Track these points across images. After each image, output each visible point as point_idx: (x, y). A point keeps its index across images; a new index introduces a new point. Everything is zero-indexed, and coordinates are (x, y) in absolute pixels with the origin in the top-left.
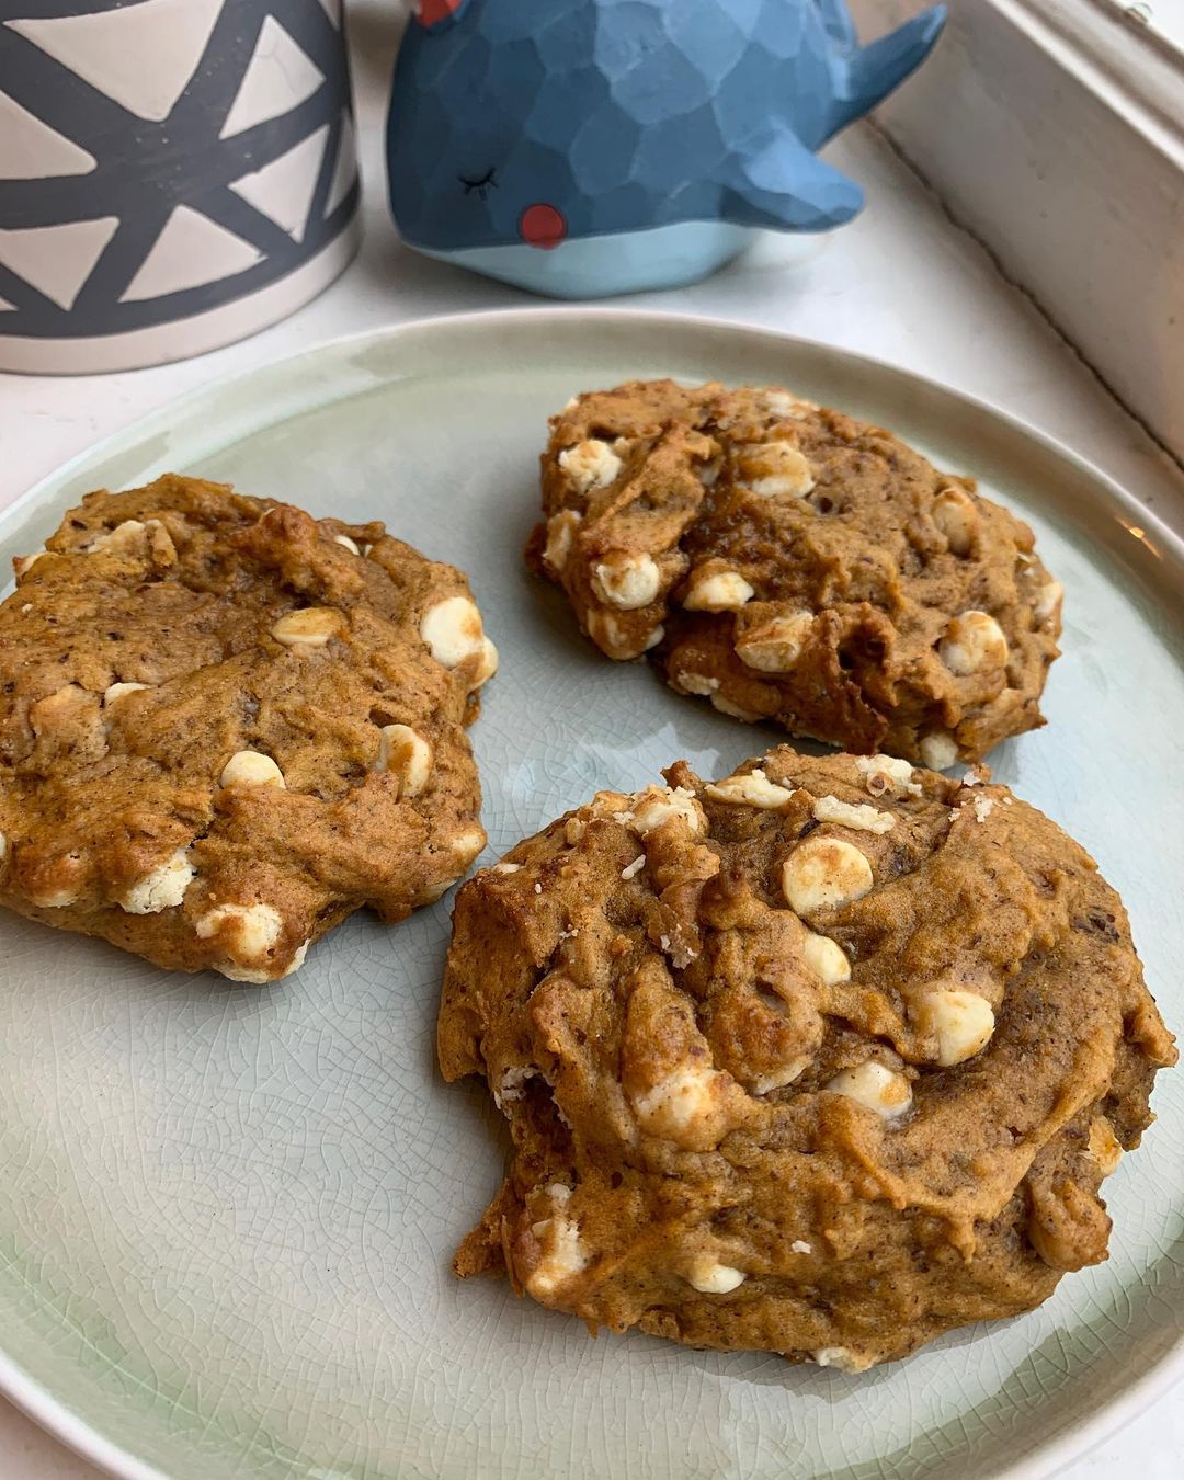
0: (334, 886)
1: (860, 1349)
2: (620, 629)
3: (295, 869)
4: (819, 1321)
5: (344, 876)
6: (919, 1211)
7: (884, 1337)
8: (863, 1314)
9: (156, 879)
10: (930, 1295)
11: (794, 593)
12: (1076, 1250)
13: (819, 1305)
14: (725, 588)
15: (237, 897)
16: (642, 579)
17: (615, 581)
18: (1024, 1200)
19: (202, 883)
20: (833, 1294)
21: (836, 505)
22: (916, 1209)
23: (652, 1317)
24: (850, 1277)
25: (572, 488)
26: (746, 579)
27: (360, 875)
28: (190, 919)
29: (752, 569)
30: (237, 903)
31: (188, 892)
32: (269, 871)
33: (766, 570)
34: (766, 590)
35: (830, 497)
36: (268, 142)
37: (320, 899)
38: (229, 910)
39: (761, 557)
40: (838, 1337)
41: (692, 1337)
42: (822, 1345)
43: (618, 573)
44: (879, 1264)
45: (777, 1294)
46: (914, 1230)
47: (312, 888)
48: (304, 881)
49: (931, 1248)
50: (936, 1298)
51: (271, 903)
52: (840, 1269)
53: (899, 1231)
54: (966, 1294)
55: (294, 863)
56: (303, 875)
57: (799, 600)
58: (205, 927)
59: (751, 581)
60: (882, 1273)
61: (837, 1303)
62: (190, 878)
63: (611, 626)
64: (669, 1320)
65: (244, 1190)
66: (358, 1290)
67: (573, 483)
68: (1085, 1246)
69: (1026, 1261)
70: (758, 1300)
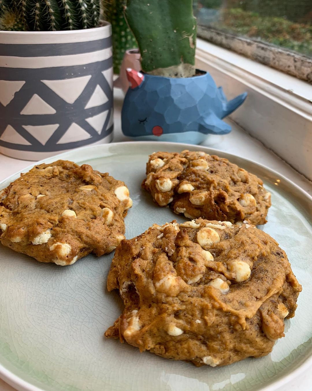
0: (86, 243)
1: (215, 357)
2: (162, 197)
3: (76, 237)
4: (204, 348)
5: (88, 240)
6: (230, 313)
7: (222, 354)
8: (215, 345)
9: (42, 235)
10: (235, 342)
11: (204, 188)
12: (275, 331)
13: (204, 343)
14: (187, 187)
15: (61, 241)
16: (168, 184)
17: (161, 184)
18: (260, 317)
19: (53, 238)
20: (208, 339)
21: (214, 172)
22: (229, 312)
23: (158, 346)
24: (212, 333)
25: (153, 168)
26: (192, 185)
27: (92, 240)
28: (49, 246)
29: (194, 183)
30: (61, 242)
31: (49, 240)
32: (70, 236)
33: (197, 183)
34: (197, 188)
35: (213, 170)
36: (95, 111)
37: (82, 245)
38: (59, 243)
39: (196, 181)
40: (209, 353)
41: (168, 353)
42: (205, 356)
43: (162, 182)
44: (220, 329)
45: (192, 339)
46: (229, 320)
47: (80, 242)
48: (78, 240)
49: (234, 325)
50: (236, 343)
51: (69, 243)
52: (209, 330)
53: (225, 320)
54: (245, 343)
55: (76, 235)
56: (78, 238)
57: (205, 190)
58: (52, 248)
59: (194, 186)
60: (221, 332)
61: (209, 342)
62: (50, 237)
63: (160, 196)
64: (162, 347)
65: (51, 315)
66: (78, 341)
67: (153, 166)
68: (277, 329)
69: (261, 336)
70: (186, 340)
